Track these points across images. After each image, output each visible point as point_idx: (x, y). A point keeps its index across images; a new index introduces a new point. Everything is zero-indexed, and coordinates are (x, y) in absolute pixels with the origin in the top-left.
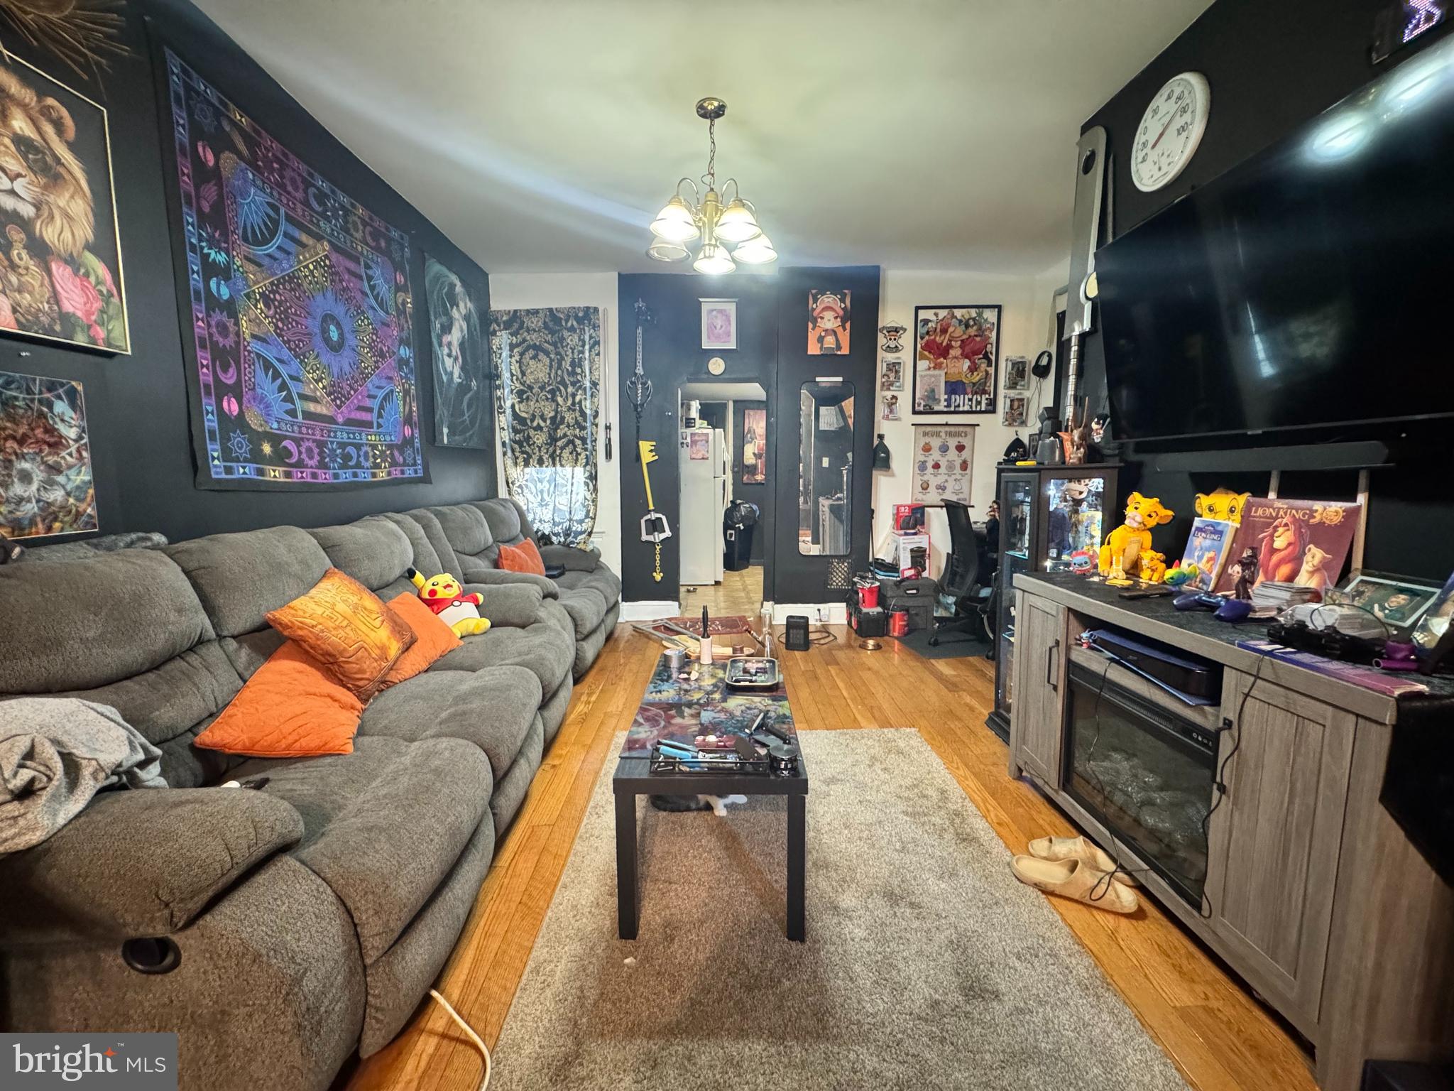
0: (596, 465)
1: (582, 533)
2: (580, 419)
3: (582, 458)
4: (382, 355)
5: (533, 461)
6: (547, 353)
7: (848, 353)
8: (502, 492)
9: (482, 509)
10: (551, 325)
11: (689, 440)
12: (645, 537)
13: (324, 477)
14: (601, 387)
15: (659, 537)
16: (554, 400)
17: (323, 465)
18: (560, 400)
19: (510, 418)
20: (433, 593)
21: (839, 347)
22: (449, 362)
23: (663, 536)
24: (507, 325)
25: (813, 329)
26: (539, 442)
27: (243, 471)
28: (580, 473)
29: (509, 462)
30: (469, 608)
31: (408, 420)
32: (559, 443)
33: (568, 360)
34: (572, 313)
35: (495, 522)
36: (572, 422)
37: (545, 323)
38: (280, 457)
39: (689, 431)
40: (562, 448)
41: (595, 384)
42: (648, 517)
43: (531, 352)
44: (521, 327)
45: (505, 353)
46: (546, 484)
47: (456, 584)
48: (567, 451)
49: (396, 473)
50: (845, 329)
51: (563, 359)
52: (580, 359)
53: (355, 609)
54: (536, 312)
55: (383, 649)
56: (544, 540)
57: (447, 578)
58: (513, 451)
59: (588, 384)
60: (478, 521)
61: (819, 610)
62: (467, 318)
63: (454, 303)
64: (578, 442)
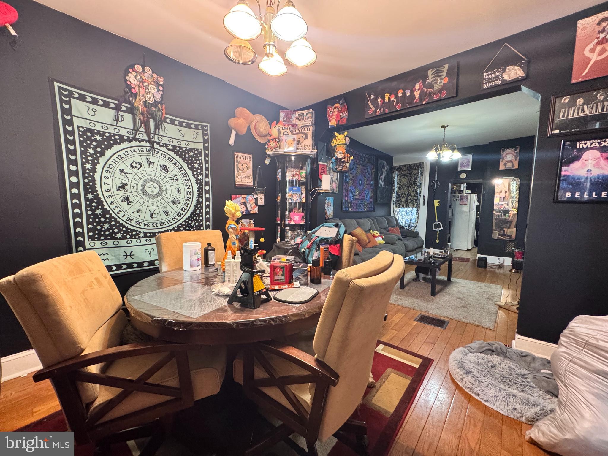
0: (419, 207)
1: (413, 226)
2: (415, 194)
3: (415, 205)
4: (368, 184)
5: (401, 206)
6: (407, 176)
7: (517, 168)
8: (392, 214)
9: (386, 218)
10: (409, 168)
11: (459, 198)
12: (434, 229)
13: (357, 210)
14: (423, 185)
15: (438, 229)
16: (408, 189)
17: (357, 208)
18: (410, 189)
19: (396, 194)
20: (374, 234)
21: (513, 166)
22: (381, 182)
23: (440, 229)
24: (397, 170)
25: (502, 161)
26: (403, 201)
27: (347, 209)
28: (415, 209)
29: (395, 206)
30: (380, 239)
31: (371, 198)
32: (409, 201)
33: (413, 178)
34: (416, 165)
35: (389, 221)
36: (413, 195)
37: (408, 168)
38: (351, 207)
39: (460, 195)
40: (409, 202)
41: (421, 184)
42: (436, 223)
43: (403, 176)
44: (401, 170)
45: (396, 177)
46: (404, 212)
47: (378, 233)
48: (411, 203)
49: (368, 210)
50: (516, 160)
51: (412, 177)
52: (417, 177)
53: (362, 233)
54: (405, 166)
55: (366, 240)
56: (402, 228)
57: (376, 232)
58: (396, 203)
59: (419, 184)
60: (385, 221)
61: (499, 259)
62: (386, 171)
63: (384, 167)
64: (414, 201)
